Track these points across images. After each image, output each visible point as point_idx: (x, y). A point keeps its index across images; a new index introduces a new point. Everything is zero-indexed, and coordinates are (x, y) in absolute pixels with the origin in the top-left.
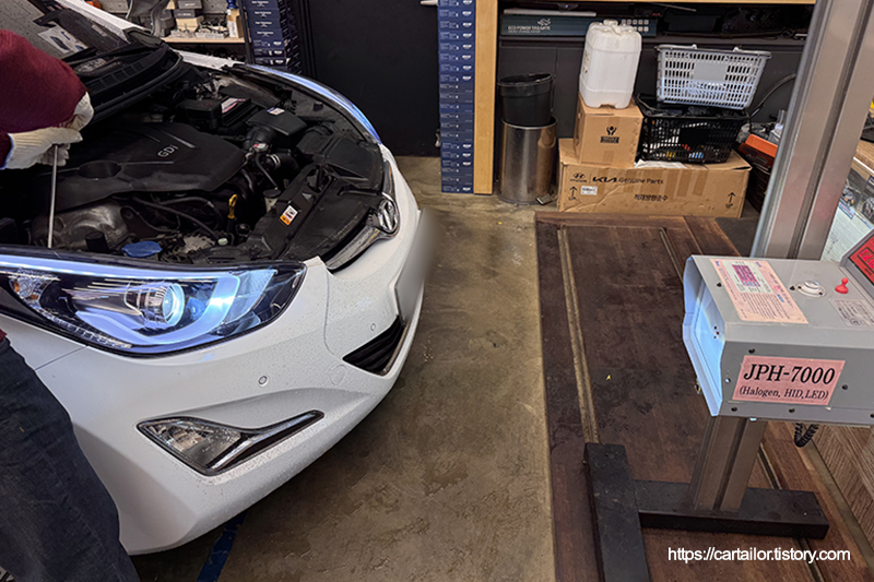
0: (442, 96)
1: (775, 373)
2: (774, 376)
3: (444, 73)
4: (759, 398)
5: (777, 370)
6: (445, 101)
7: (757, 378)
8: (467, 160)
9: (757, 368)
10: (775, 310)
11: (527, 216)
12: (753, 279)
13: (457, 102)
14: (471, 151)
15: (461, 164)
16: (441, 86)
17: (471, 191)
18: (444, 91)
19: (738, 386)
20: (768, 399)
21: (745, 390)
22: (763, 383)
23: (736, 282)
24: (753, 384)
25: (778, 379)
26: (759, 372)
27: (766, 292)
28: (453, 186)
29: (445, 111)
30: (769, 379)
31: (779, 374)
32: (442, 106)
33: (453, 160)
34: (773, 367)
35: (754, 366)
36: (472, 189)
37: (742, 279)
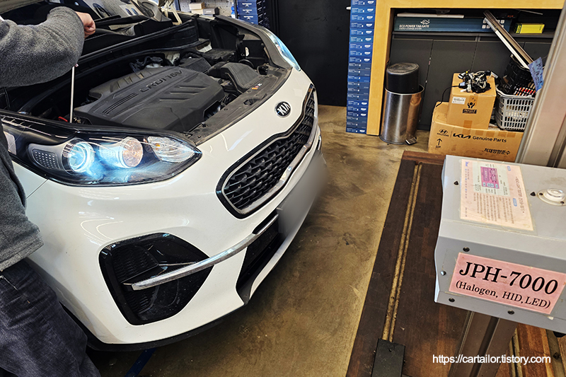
0: (350, 71)
3: (352, 56)
6: (352, 75)
11: (397, 153)
13: (359, 75)
14: (366, 107)
15: (360, 115)
16: (350, 64)
18: (352, 68)
28: (353, 128)
29: (351, 80)
32: (349, 77)
33: (355, 112)
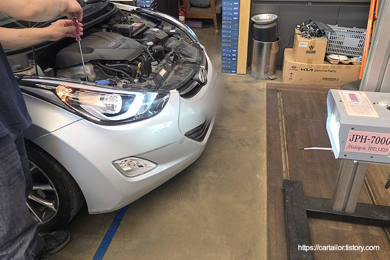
0: (223, 31)
1: (364, 139)
2: (363, 140)
3: (224, 16)
4: (356, 151)
5: (364, 138)
7: (355, 141)
8: (234, 57)
9: (355, 136)
10: (364, 112)
11: (263, 85)
12: (357, 99)
13: (230, 30)
14: (236, 53)
15: (231, 59)
16: (223, 27)
17: (236, 73)
18: (224, 29)
19: (347, 145)
20: (360, 151)
21: (350, 146)
22: (358, 143)
23: (348, 100)
24: (353, 143)
25: (365, 142)
26: (356, 138)
27: (362, 104)
28: (227, 70)
29: (224, 34)
30: (361, 142)
31: (365, 139)
33: (228, 57)
34: (363, 136)
35: (354, 135)
36: (236, 71)
37: (352, 99)
